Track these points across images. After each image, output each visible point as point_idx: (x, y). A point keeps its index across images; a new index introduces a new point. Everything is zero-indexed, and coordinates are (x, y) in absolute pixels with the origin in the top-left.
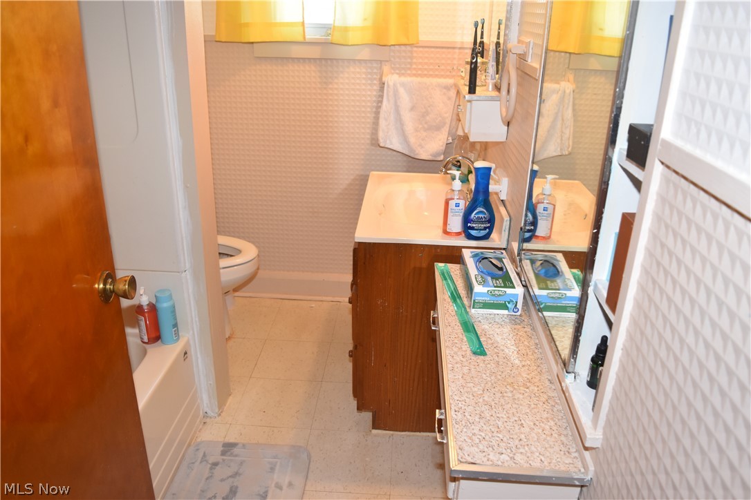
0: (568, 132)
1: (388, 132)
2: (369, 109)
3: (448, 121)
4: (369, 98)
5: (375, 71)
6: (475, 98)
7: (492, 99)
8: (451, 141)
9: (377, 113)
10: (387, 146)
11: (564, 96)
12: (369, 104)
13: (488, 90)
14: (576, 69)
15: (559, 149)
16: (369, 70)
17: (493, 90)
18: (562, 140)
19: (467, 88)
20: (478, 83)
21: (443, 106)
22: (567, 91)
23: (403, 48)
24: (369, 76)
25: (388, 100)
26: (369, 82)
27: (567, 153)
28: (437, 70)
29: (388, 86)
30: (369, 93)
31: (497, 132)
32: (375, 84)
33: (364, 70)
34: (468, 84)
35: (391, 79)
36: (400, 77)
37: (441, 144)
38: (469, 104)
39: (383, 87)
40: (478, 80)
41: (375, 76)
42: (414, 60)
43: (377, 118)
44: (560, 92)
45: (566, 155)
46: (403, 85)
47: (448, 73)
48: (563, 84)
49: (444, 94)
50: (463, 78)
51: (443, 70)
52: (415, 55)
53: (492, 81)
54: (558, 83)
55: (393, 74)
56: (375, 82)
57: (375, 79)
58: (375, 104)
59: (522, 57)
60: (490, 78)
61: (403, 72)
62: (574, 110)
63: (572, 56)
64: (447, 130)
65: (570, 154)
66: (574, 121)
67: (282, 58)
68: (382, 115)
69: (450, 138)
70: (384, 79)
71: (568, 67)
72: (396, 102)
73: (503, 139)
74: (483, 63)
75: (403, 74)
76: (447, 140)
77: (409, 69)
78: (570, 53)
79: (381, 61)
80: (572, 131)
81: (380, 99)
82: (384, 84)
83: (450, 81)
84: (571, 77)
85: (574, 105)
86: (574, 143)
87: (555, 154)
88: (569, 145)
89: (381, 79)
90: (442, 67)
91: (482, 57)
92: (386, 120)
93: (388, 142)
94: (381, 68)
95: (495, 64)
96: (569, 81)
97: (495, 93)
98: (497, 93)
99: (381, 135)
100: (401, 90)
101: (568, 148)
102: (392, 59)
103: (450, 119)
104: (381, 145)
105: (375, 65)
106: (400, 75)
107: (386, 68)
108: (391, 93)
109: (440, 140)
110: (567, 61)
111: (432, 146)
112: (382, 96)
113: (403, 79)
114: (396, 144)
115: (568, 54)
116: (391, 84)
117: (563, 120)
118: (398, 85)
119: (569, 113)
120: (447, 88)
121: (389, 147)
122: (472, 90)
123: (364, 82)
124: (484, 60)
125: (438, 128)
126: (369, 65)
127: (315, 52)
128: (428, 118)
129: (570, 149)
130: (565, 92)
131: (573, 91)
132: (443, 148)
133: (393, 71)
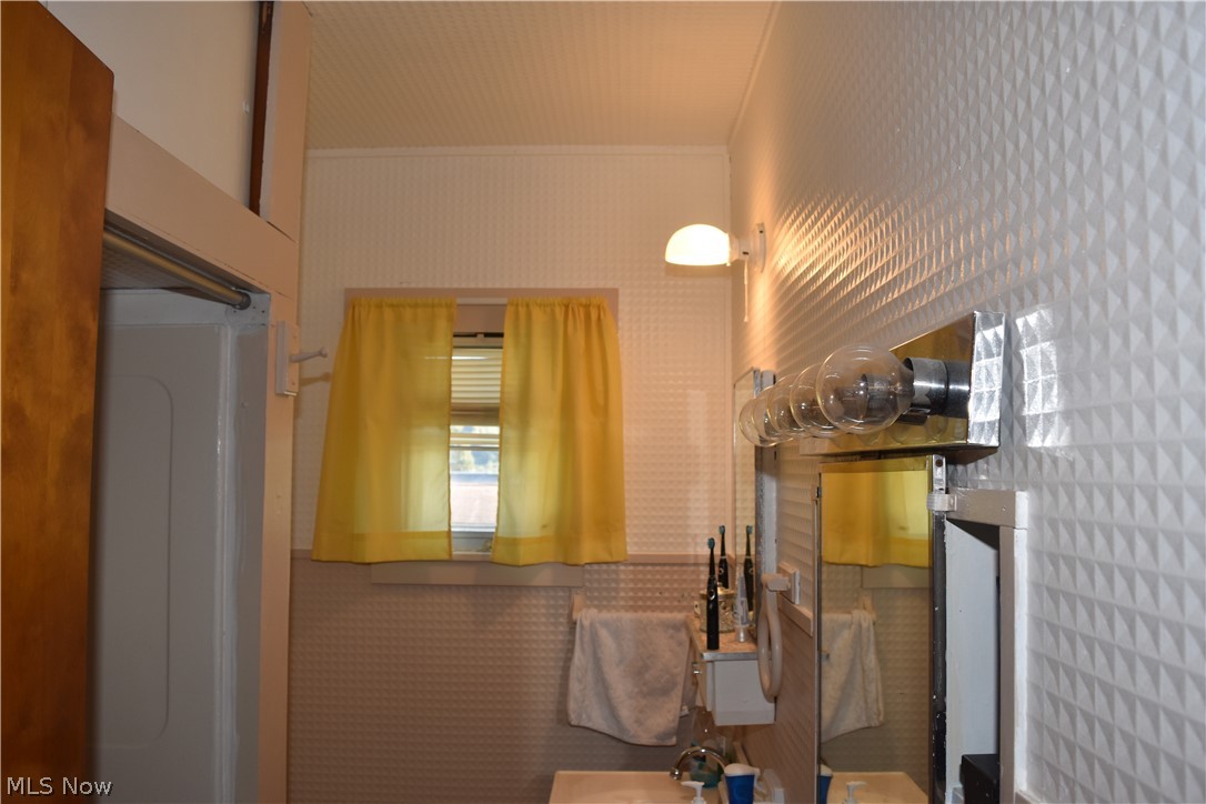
0: (874, 689)
1: (583, 701)
2: (552, 664)
3: (680, 680)
4: (552, 646)
5: (561, 602)
6: (719, 657)
7: (745, 657)
8: (686, 711)
9: (566, 669)
10: (582, 724)
11: (860, 631)
12: (552, 655)
13: (737, 640)
14: (873, 589)
15: (864, 718)
16: (552, 602)
17: (746, 640)
18: (866, 702)
19: (704, 637)
20: (722, 627)
21: (670, 655)
22: (865, 625)
23: (604, 567)
24: (553, 611)
25: (583, 650)
26: (552, 620)
27: (877, 724)
28: (657, 598)
29: (582, 627)
30: (552, 637)
31: (758, 710)
32: (561, 624)
33: (543, 602)
34: (705, 628)
35: (586, 616)
36: (600, 611)
37: (671, 718)
38: (709, 665)
39: (574, 628)
40: (721, 623)
41: (561, 611)
42: (622, 585)
43: (565, 677)
44: (853, 627)
45: (876, 727)
46: (605, 624)
47: (676, 603)
48: (857, 614)
49: (672, 637)
50: (698, 616)
51: (667, 598)
52: (622, 576)
53: (744, 626)
54: (849, 613)
55: (588, 607)
56: (562, 620)
57: (561, 615)
58: (562, 655)
59: (785, 596)
60: (740, 622)
61: (605, 603)
62: (879, 652)
63: (865, 569)
64: (680, 694)
65: (882, 725)
66: (881, 669)
67: (415, 586)
68: (574, 673)
69: (685, 708)
70: (576, 616)
71: (862, 586)
72: (595, 654)
73: (769, 720)
74: (728, 597)
75: (605, 607)
76: (681, 710)
77: (615, 598)
78: (862, 566)
79: (570, 588)
80: (880, 688)
81: (570, 646)
82: (575, 623)
83: (679, 616)
84: (868, 602)
85: (877, 643)
86: (886, 704)
87: (859, 726)
88: (878, 709)
89: (570, 615)
90: (667, 595)
91: (726, 585)
92: (580, 681)
93: (584, 716)
94: (570, 597)
95: (745, 599)
96: (865, 608)
97: (748, 647)
98: (752, 646)
99: (572, 706)
100: (604, 634)
101: (879, 715)
102: (588, 584)
103: (683, 675)
104: (573, 723)
105: (561, 594)
106: (600, 608)
107: (578, 599)
108: (587, 638)
109: (669, 712)
110: (858, 577)
111: (658, 721)
112: (572, 642)
113: (605, 615)
114: (597, 719)
115: (858, 568)
116: (586, 623)
117: (864, 671)
118: (598, 625)
119: (871, 659)
120: (676, 627)
121: (587, 725)
122: (713, 644)
123: (543, 620)
124: (730, 591)
125: (665, 692)
126: (552, 593)
127: (466, 576)
128: (647, 676)
129: (881, 718)
130: (860, 626)
131: (874, 624)
132: (675, 724)
133: (588, 603)
